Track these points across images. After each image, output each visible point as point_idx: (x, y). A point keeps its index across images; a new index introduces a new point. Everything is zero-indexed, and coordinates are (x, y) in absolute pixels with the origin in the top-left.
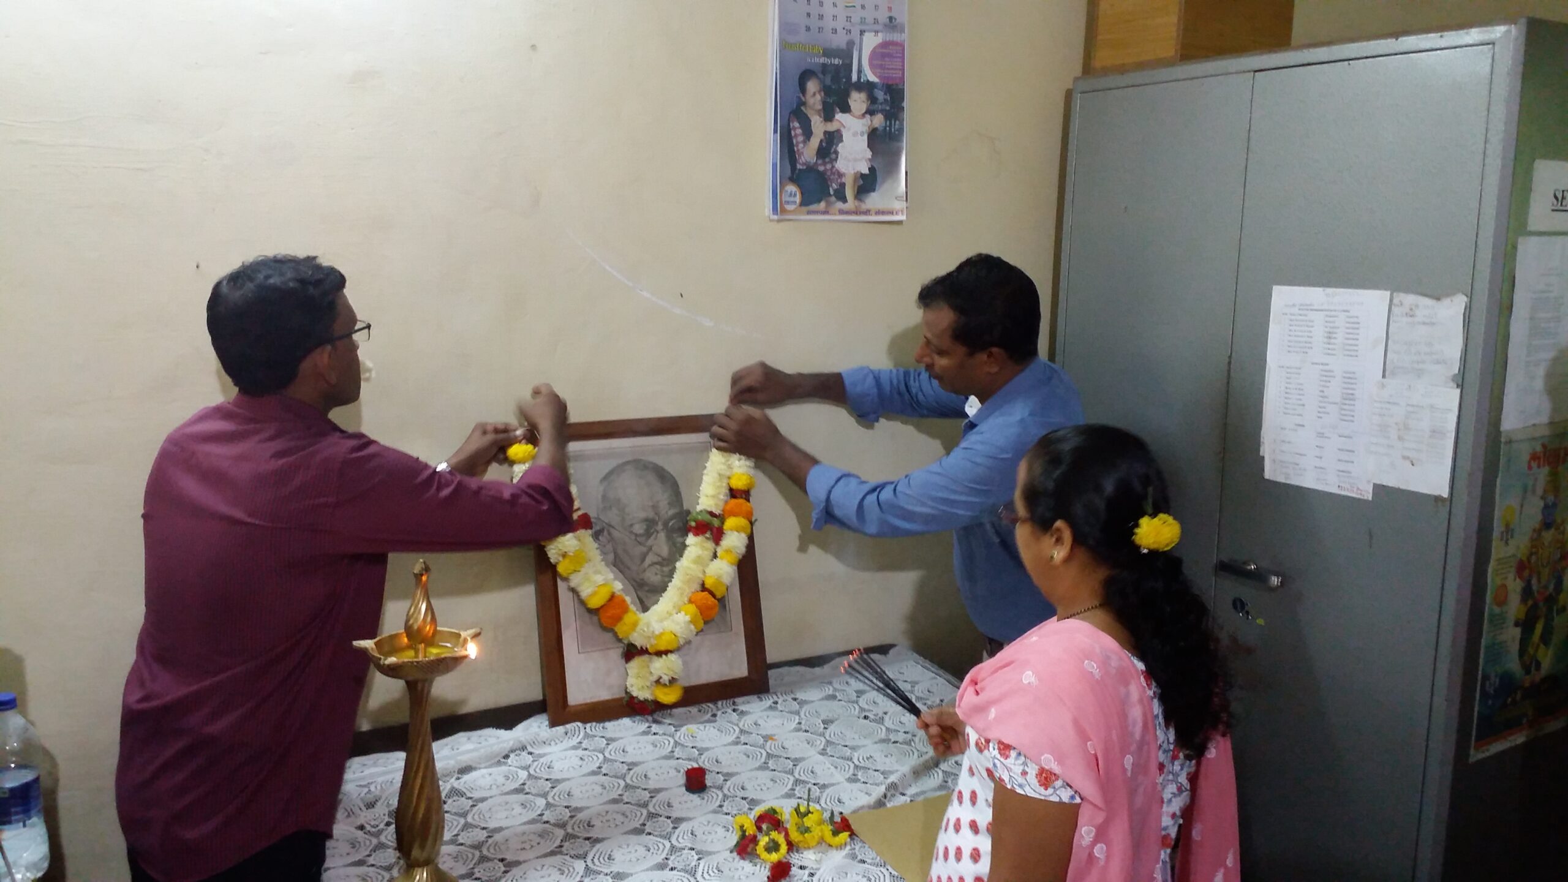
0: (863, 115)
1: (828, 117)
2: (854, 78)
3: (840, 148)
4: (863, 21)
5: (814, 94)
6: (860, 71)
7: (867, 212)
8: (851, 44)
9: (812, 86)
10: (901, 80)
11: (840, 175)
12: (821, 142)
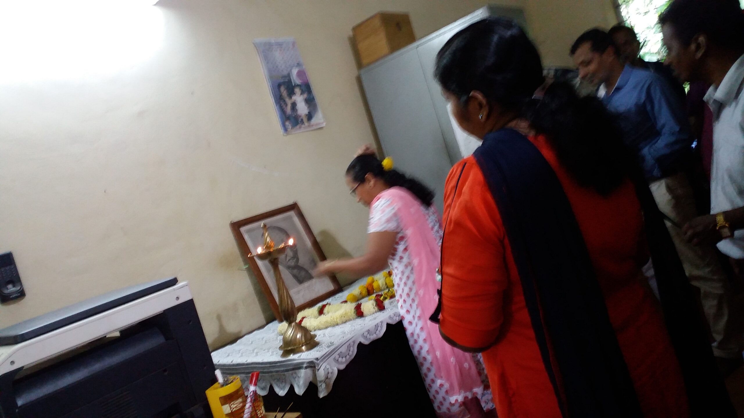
0: (300, 95)
1: (290, 99)
3: (297, 107)
4: (290, 66)
5: (284, 91)
6: (295, 81)
8: (288, 73)
9: (282, 89)
10: (308, 83)
11: (300, 116)
12: (291, 107)
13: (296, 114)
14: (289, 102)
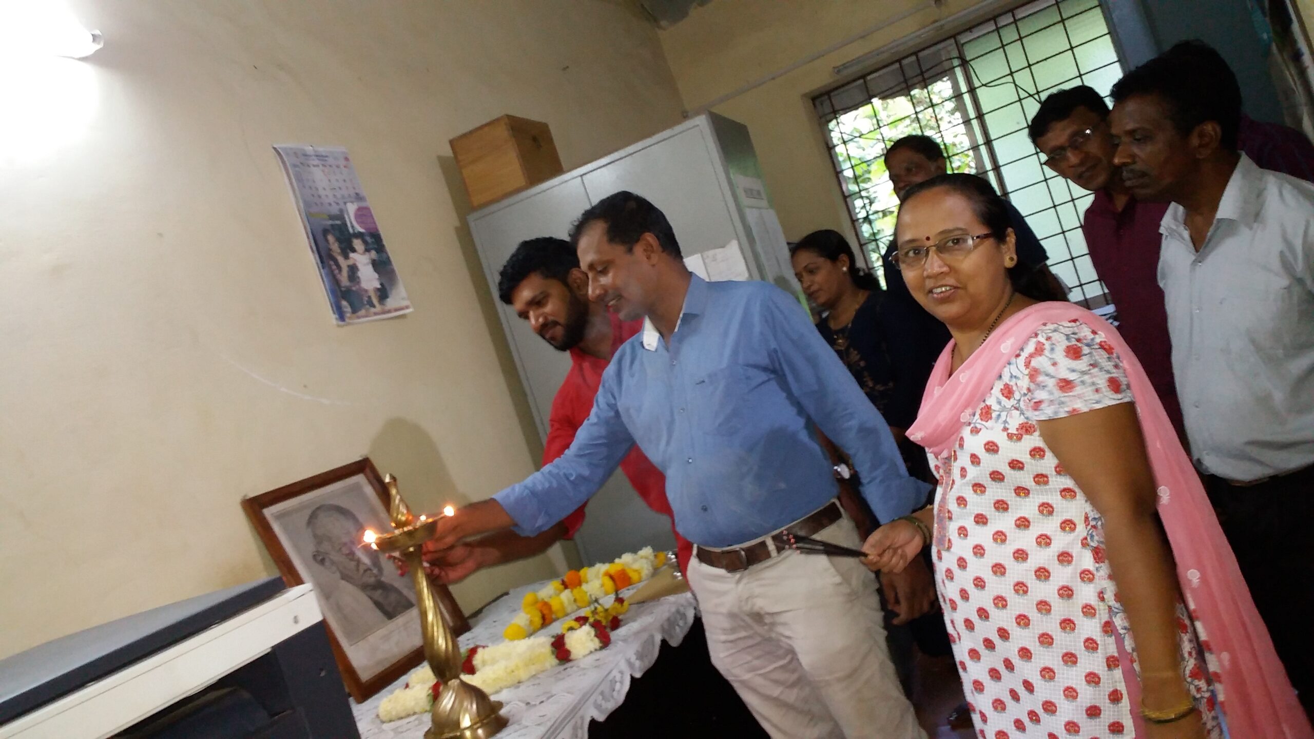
0: (364, 253)
1: (346, 257)
2: (351, 230)
3: (360, 274)
4: (343, 197)
5: (334, 244)
6: (353, 227)
7: (389, 311)
8: (341, 211)
9: (331, 238)
10: (377, 230)
11: (366, 291)
12: (348, 272)
13: (357, 286)
14: (344, 263)
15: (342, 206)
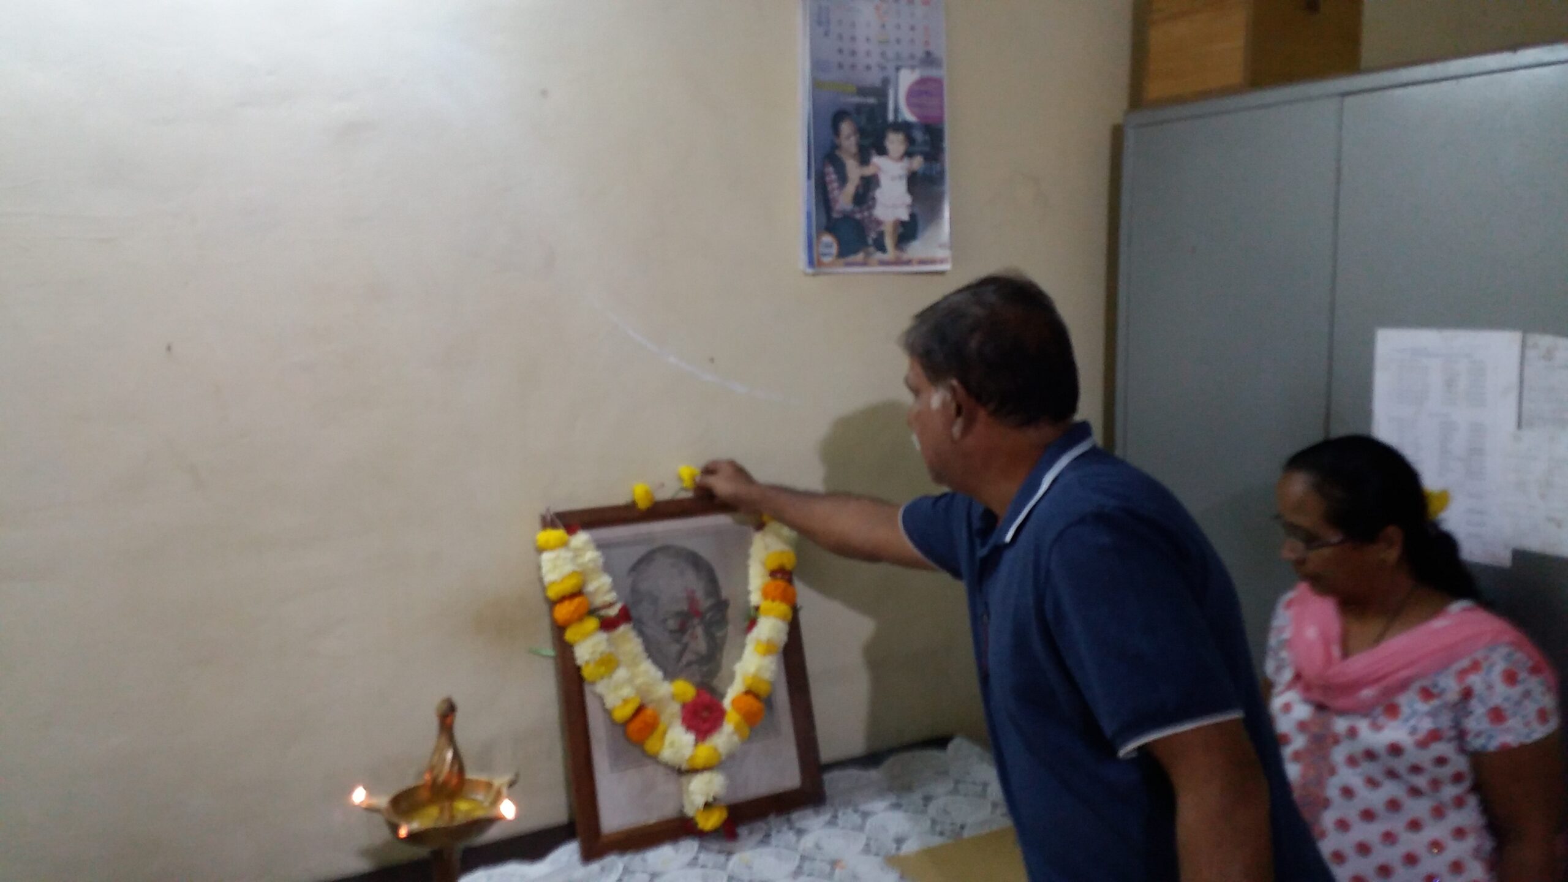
0: (901, 158)
1: (864, 160)
2: (891, 117)
3: (878, 193)
4: (898, 56)
5: (848, 137)
6: (897, 110)
7: (909, 262)
8: (886, 82)
9: (846, 128)
10: (940, 119)
11: (879, 223)
12: (857, 188)
13: (866, 214)
14: (854, 172)
15: (890, 72)
